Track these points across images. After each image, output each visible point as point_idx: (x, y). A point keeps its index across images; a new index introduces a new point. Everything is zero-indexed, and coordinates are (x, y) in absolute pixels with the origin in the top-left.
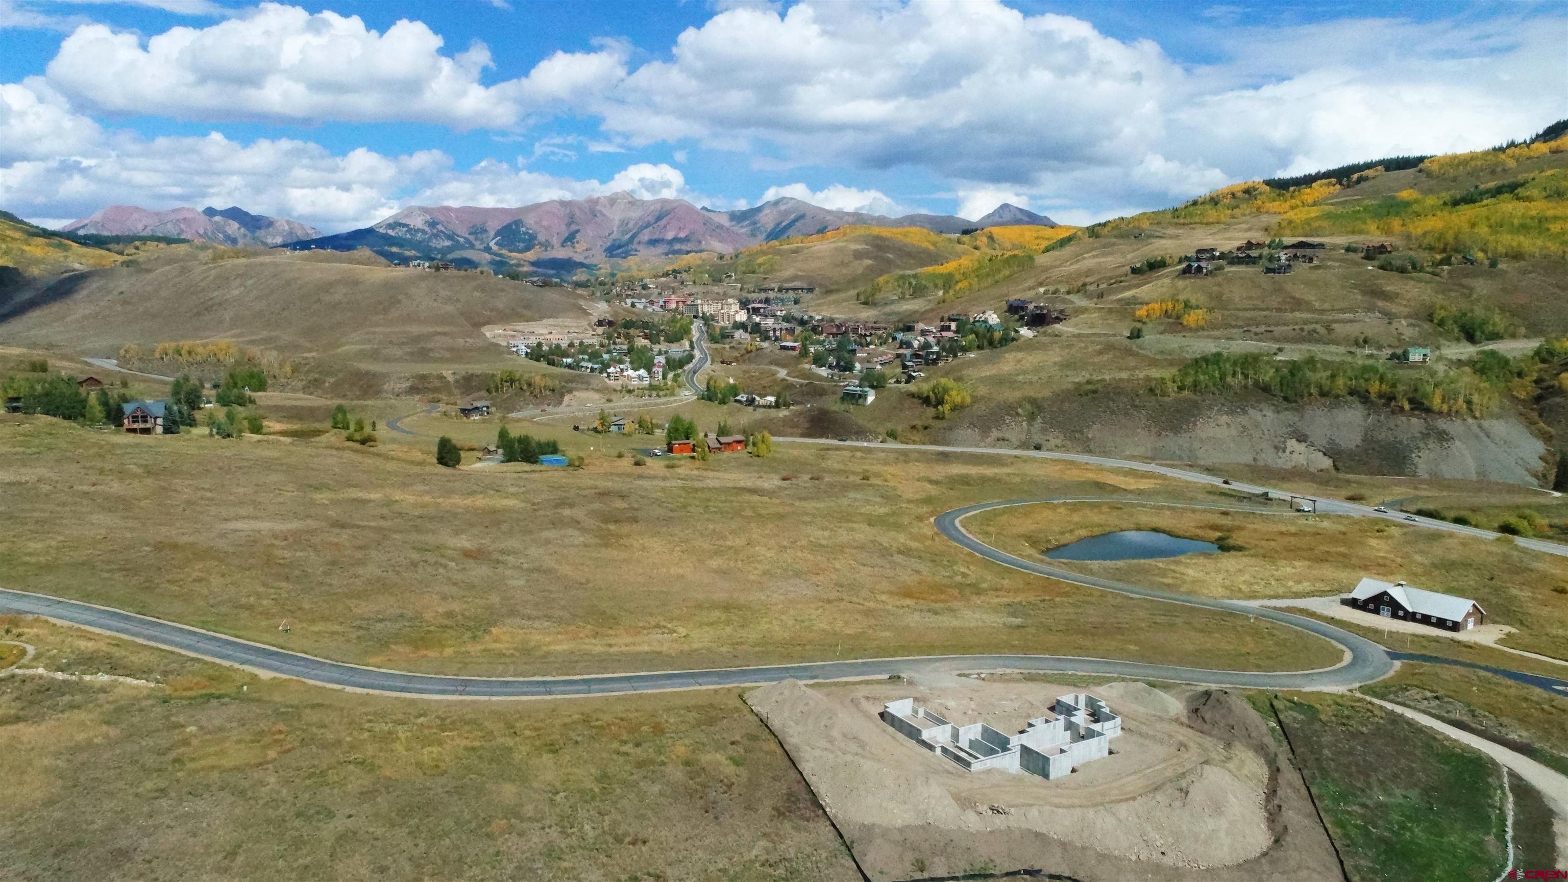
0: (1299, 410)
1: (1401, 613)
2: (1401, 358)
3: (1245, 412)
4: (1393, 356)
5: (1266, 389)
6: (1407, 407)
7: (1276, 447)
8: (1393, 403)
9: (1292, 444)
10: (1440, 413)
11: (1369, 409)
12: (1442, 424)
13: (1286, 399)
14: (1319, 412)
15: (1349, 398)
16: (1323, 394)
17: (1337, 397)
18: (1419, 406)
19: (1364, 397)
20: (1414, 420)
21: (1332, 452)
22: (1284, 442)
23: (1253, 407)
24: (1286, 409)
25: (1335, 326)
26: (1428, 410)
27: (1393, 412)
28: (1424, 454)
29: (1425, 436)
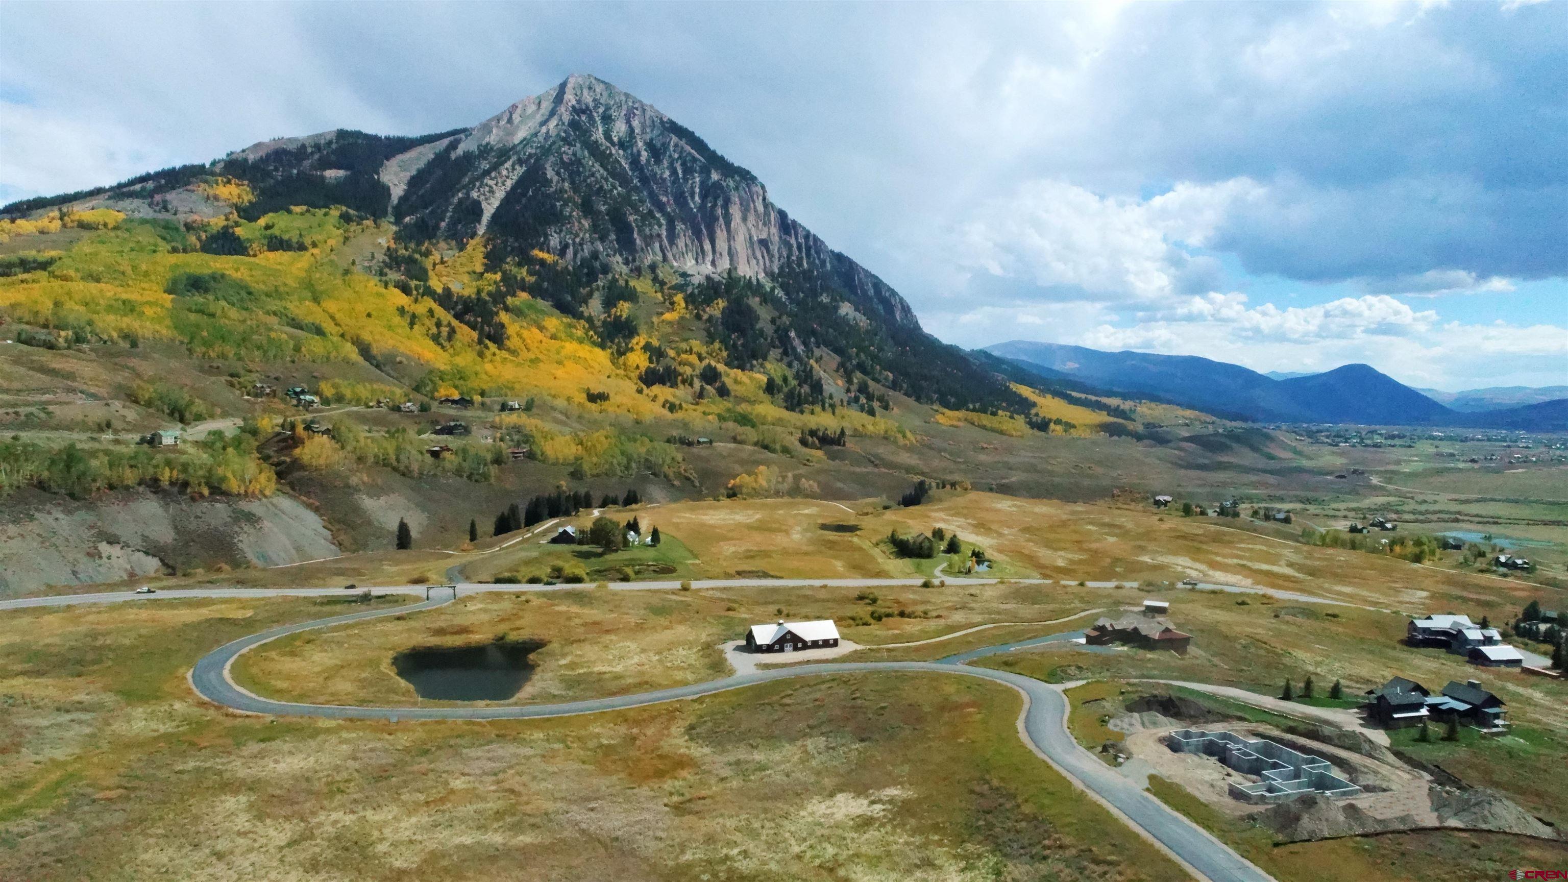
0: (91, 506)
1: (800, 645)
2: (153, 441)
3: (31, 518)
4: (143, 441)
5: (42, 486)
6: (206, 492)
7: (88, 554)
8: (189, 490)
9: (104, 547)
10: (239, 495)
11: (164, 498)
12: (244, 505)
13: (72, 496)
14: (116, 507)
15: (141, 489)
16: (111, 487)
17: (127, 488)
18: (218, 491)
19: (154, 485)
20: (218, 505)
21: (152, 549)
22: (96, 548)
23: (37, 510)
24: (78, 509)
25: (51, 408)
26: (226, 494)
27: (193, 499)
28: (243, 537)
29: (236, 520)
